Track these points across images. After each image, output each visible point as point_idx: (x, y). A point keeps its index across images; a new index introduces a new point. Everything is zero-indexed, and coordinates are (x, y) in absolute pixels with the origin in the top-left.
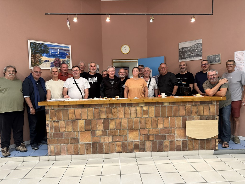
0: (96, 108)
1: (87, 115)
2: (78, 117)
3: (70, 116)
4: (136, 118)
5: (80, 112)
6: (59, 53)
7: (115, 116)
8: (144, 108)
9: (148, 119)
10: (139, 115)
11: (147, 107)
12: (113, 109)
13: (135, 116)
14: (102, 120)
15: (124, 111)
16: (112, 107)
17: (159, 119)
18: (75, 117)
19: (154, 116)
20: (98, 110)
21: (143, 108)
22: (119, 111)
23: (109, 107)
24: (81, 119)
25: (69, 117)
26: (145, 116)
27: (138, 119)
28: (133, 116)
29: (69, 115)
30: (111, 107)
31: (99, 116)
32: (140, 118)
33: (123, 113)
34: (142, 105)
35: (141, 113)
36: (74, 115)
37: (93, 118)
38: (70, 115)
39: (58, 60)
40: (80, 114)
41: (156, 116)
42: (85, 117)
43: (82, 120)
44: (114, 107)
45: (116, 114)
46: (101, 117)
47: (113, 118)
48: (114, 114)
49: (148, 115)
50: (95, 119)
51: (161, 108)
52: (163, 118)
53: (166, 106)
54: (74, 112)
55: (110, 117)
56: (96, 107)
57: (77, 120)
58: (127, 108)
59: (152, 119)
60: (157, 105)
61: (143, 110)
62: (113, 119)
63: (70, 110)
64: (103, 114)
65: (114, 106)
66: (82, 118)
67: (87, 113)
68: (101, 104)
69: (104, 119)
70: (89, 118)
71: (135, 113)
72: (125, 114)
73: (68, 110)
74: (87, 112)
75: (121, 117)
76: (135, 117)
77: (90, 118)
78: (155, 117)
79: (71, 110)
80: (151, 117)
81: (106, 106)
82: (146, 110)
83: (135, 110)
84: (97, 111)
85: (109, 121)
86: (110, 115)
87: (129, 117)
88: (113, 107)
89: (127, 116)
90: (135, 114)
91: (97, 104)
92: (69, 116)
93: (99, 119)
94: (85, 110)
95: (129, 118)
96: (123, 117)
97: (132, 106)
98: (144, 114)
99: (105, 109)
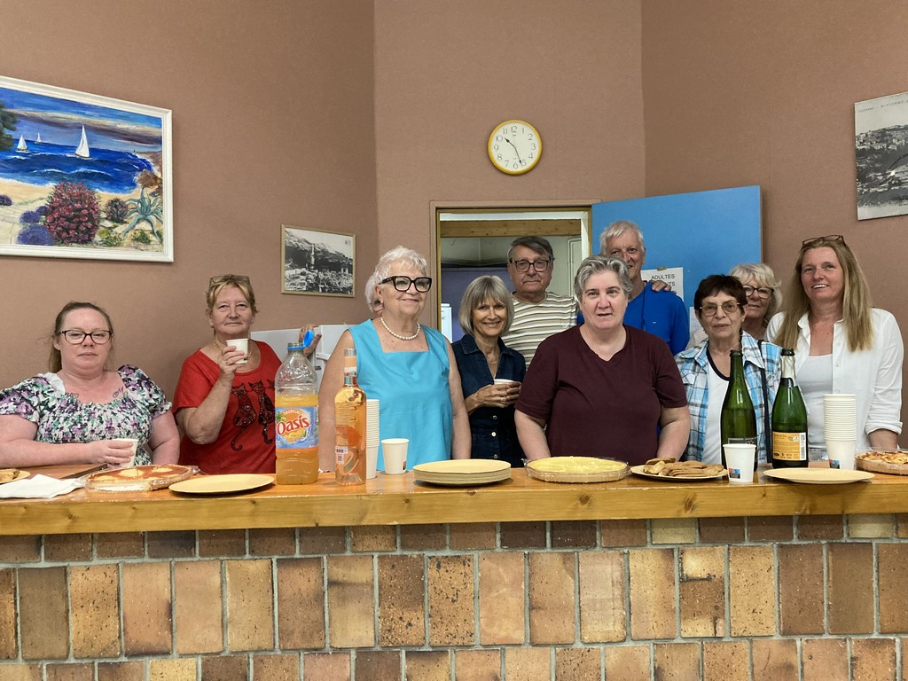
0: (297, 562)
1: (223, 615)
2: (149, 634)
3: (79, 624)
4: (629, 644)
5: (167, 595)
6: (83, 151)
7: (452, 629)
8: (695, 565)
9: (727, 650)
10: (651, 622)
11: (721, 550)
12: (431, 572)
13: (615, 629)
14: (341, 657)
15: (531, 588)
16: (428, 554)
17: (815, 649)
18: (122, 632)
19: (772, 625)
20: (312, 573)
21: (681, 561)
22: (488, 584)
23: (398, 552)
24: (165, 653)
25: (72, 637)
26: (701, 628)
27: (646, 657)
28: (604, 625)
29: (72, 618)
30: (415, 554)
31: (321, 626)
32: (659, 643)
33: (514, 601)
34: (673, 538)
35: (666, 604)
36: (113, 621)
37: (267, 644)
38: (81, 613)
39: (81, 198)
40: (163, 610)
41: (788, 631)
42: (200, 635)
43: (181, 656)
44: (448, 552)
45: (462, 616)
46: (338, 634)
47: (436, 641)
48: (446, 608)
49: (720, 622)
50: (284, 650)
51: (825, 559)
52: (850, 648)
53: (867, 546)
54: (112, 591)
55: (412, 637)
56: (297, 555)
57: (135, 662)
58: (549, 559)
59: (759, 656)
60: (795, 541)
61: (686, 580)
62: (439, 653)
63: (80, 577)
64: (353, 608)
65: (443, 547)
66: (181, 645)
67: (223, 603)
68: (341, 532)
69: (363, 652)
70: (236, 641)
71: (618, 603)
72: (532, 608)
73: (64, 572)
74: (222, 597)
75: (503, 634)
76: (613, 637)
77: (245, 645)
78: (777, 637)
79: (86, 576)
80: (750, 638)
81: (377, 545)
82: (709, 579)
83: (617, 574)
84: (303, 588)
85: (404, 665)
86: (407, 616)
87: (564, 639)
88: (440, 554)
89: (549, 629)
90: (620, 613)
91: (304, 531)
92: (72, 628)
93: (317, 651)
94: (203, 572)
95: (565, 645)
96: (519, 635)
97: (591, 544)
98: (688, 611)
99: (367, 570)
